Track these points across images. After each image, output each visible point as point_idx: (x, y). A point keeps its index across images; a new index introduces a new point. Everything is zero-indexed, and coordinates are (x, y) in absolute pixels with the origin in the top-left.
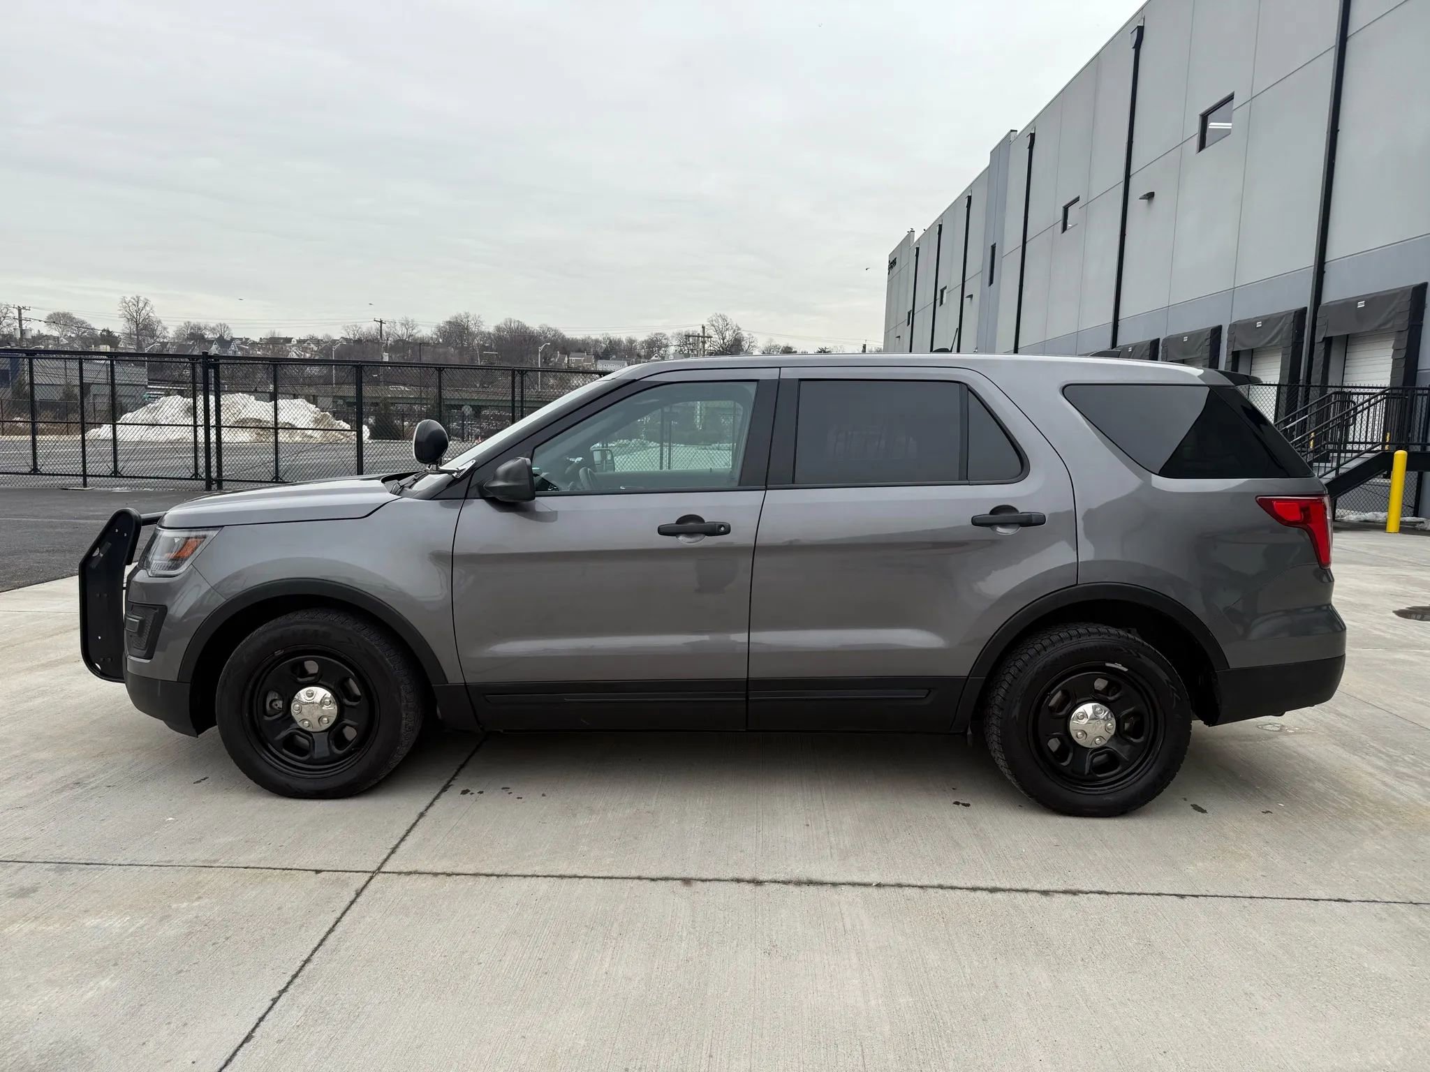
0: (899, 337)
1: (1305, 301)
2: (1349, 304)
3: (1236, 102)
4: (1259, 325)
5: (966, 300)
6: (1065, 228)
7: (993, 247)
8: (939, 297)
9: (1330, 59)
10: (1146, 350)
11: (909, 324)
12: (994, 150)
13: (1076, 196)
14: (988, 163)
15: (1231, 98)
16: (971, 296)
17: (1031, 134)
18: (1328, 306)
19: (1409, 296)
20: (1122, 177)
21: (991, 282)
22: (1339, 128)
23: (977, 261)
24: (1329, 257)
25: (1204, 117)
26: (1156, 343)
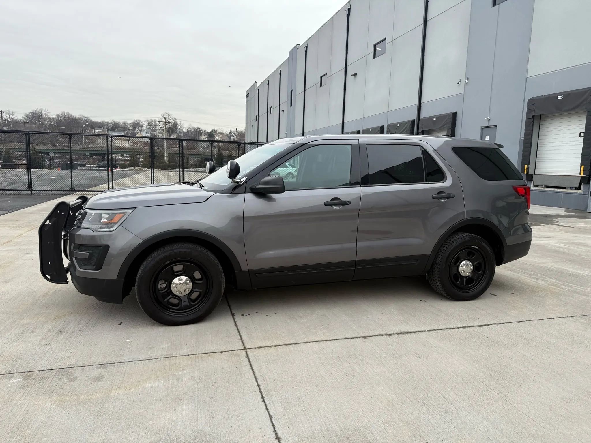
0: (252, 126)
1: (415, 117)
2: (430, 119)
3: (387, 41)
4: (398, 125)
5: (281, 112)
6: (321, 86)
7: (292, 92)
8: (269, 111)
9: (421, 28)
11: (256, 121)
12: (290, 52)
13: (326, 73)
14: (288, 57)
15: (385, 39)
16: (283, 111)
17: (306, 46)
18: (423, 119)
19: (451, 116)
20: (344, 67)
21: (291, 106)
22: (425, 54)
23: (285, 97)
24: (422, 101)
25: (375, 46)
26: (359, 132)
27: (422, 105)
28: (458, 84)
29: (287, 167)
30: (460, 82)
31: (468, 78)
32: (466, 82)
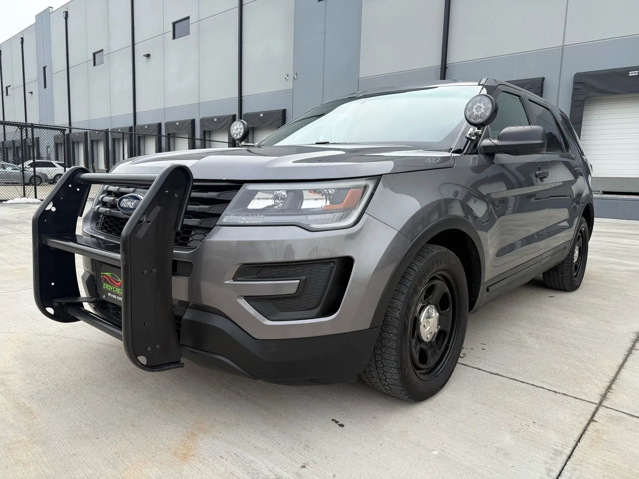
1: (236, 112)
2: (256, 115)
3: (191, 21)
4: (215, 120)
5: (28, 95)
6: (95, 65)
7: (44, 68)
8: (5, 91)
9: (237, 11)
10: (155, 128)
12: (38, 15)
13: (101, 49)
15: (188, 18)
16: (31, 93)
17: (65, 11)
18: (246, 114)
19: (280, 113)
20: (130, 44)
21: (45, 87)
22: (243, 41)
23: (33, 73)
24: (244, 94)
25: (174, 24)
26: (160, 125)
27: (243, 98)
28: (286, 78)
29: (55, 166)
30: (287, 76)
31: (296, 73)
32: (294, 77)
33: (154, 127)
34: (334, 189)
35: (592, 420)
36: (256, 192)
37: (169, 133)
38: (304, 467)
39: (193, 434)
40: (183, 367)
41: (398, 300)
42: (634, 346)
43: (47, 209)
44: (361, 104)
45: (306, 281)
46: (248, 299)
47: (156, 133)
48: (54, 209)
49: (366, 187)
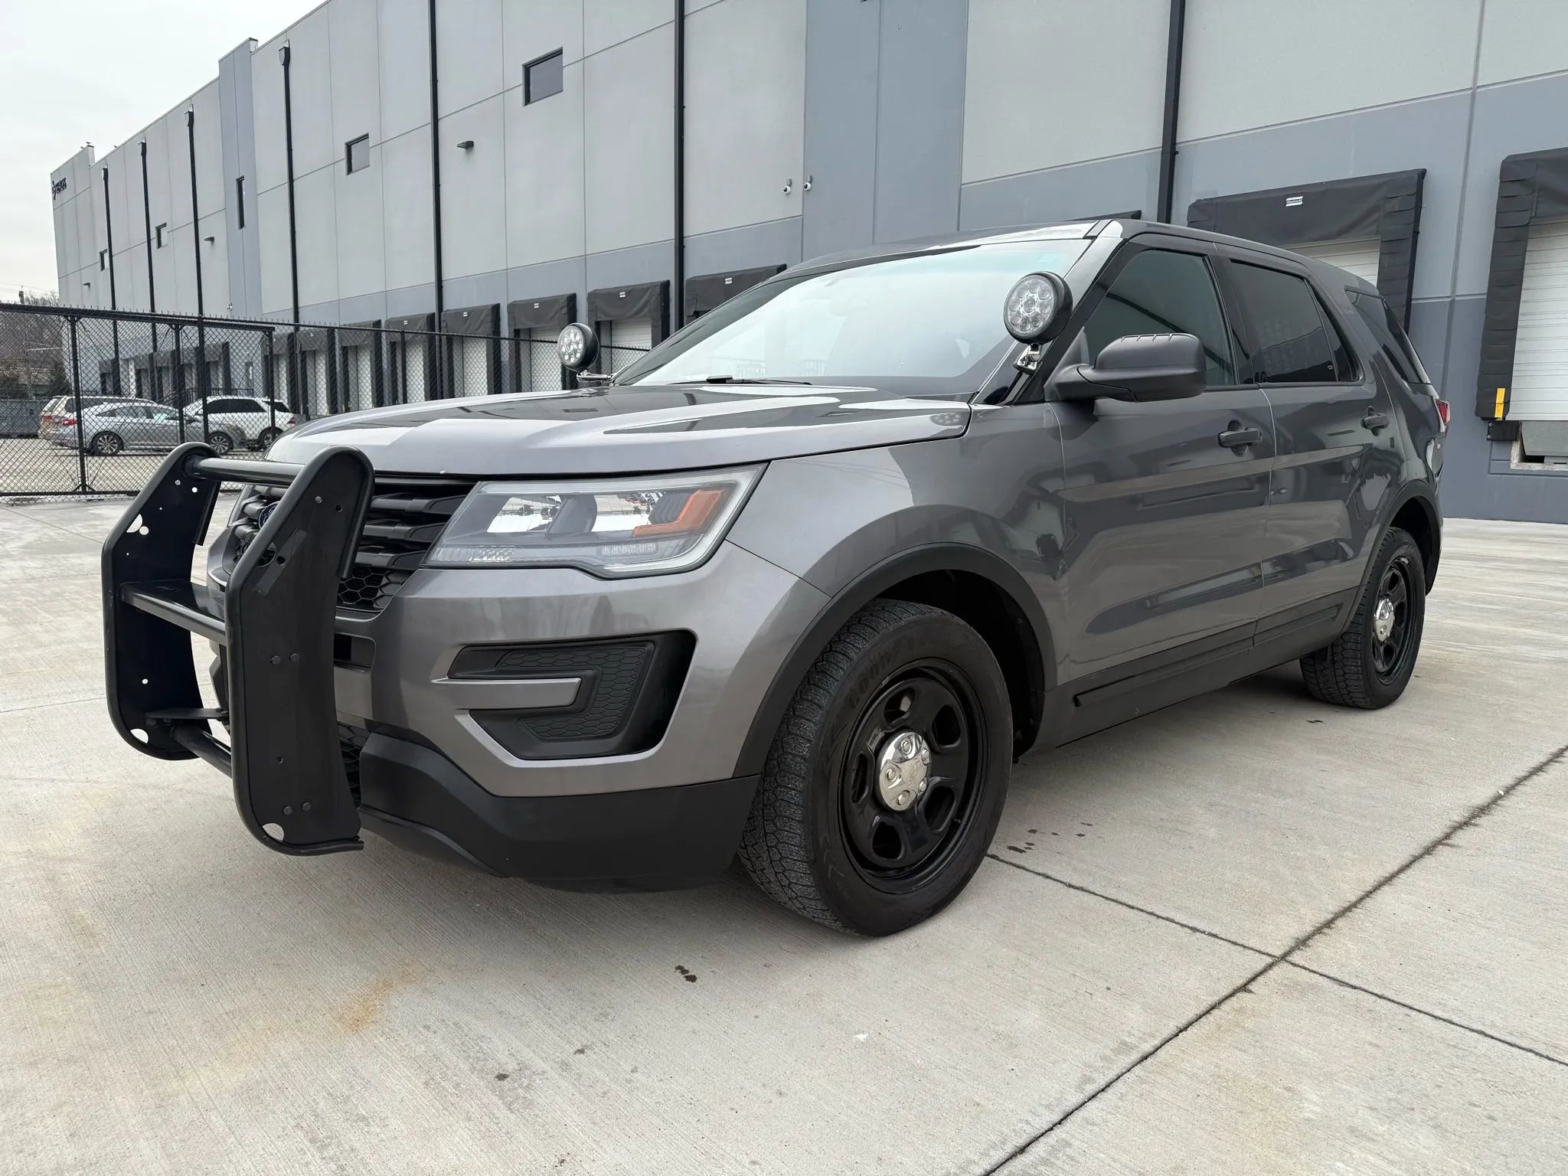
0: (88, 284)
1: (669, 275)
2: (715, 279)
3: (566, 58)
4: (623, 295)
5: (204, 245)
6: (350, 170)
7: (239, 182)
8: (154, 237)
9: (671, 31)
10: (487, 316)
11: (103, 267)
12: (225, 57)
13: (364, 133)
14: (217, 74)
15: (559, 52)
16: (212, 239)
17: (285, 47)
18: (693, 280)
20: (429, 118)
21: (242, 225)
22: (685, 104)
23: (214, 195)
24: (688, 231)
25: (527, 68)
26: (496, 308)
27: (686, 242)
28: (786, 190)
30: (790, 186)
31: (811, 177)
32: (806, 187)
33: (483, 315)
34: (662, 491)
35: (1244, 988)
36: (505, 498)
37: (517, 328)
38: (581, 1051)
39: (388, 985)
40: (362, 848)
41: (808, 720)
42: (1448, 836)
43: (131, 530)
44: (828, 285)
45: (595, 678)
46: (477, 714)
47: (487, 328)
48: (145, 531)
49: (732, 487)
